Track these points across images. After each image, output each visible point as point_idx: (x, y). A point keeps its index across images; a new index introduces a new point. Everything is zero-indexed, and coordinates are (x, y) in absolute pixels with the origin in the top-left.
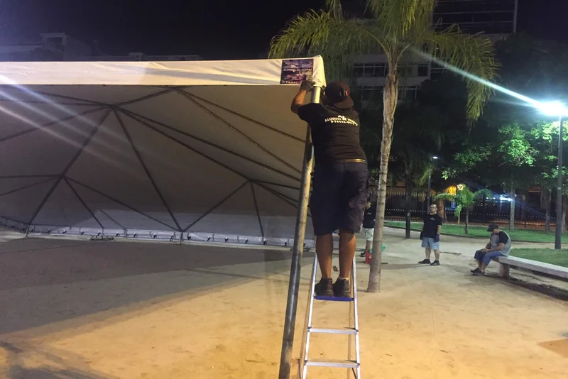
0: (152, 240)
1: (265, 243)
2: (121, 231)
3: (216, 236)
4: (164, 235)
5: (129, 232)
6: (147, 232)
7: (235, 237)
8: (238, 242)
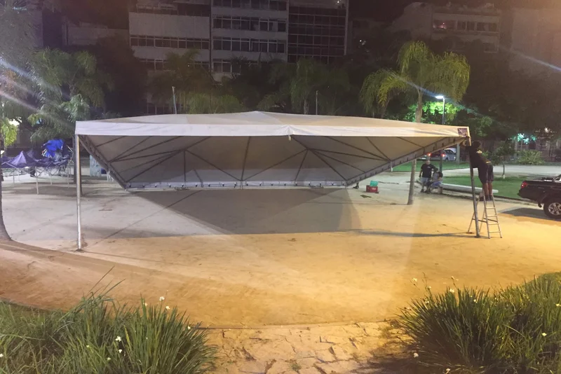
0: (222, 188)
1: (296, 185)
2: (199, 183)
3: (265, 182)
4: (229, 184)
5: (204, 183)
6: (217, 183)
7: (277, 183)
8: (279, 185)
